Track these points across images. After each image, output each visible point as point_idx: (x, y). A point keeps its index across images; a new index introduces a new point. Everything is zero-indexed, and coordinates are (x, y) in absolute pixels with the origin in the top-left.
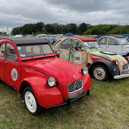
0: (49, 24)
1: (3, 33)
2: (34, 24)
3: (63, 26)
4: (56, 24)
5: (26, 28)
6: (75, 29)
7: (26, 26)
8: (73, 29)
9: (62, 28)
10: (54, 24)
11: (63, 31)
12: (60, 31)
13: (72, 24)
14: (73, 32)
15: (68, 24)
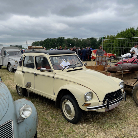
0: (70, 39)
1: (19, 46)
2: (55, 39)
3: (83, 40)
4: (76, 38)
5: (47, 43)
6: (95, 44)
7: (47, 41)
8: (93, 43)
9: (82, 42)
10: (74, 38)
11: (83, 46)
12: (80, 45)
13: (92, 39)
14: (92, 46)
15: (88, 39)
